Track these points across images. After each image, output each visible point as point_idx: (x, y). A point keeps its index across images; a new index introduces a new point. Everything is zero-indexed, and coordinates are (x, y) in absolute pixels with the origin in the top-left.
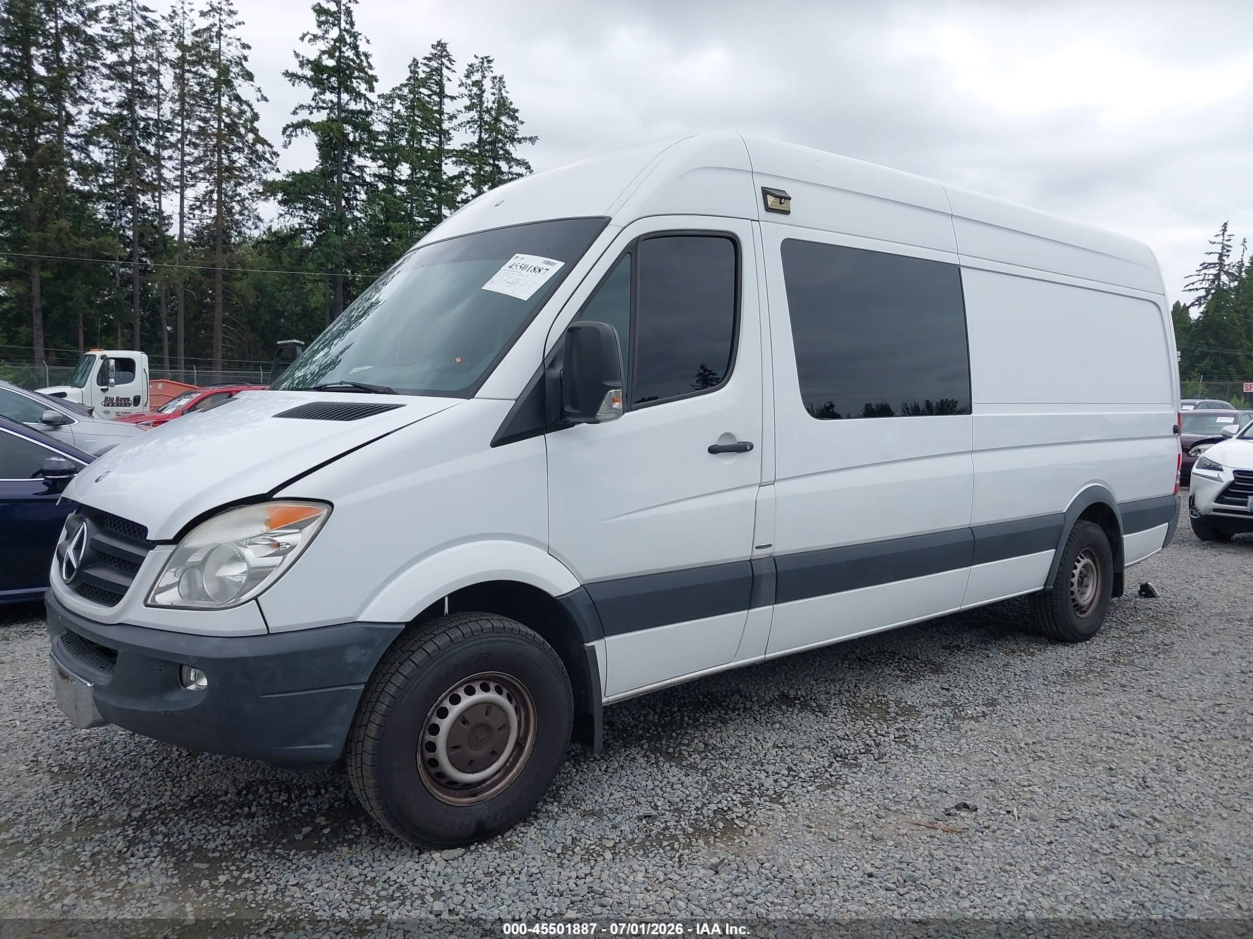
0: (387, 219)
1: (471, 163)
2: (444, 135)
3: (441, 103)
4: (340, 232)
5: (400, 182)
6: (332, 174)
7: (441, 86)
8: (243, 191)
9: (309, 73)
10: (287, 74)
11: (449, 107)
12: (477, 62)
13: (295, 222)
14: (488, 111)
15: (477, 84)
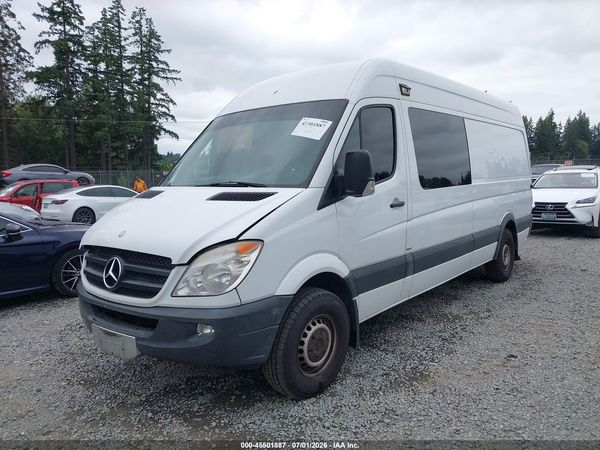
0: (95, 91)
1: (137, 63)
2: (122, 48)
3: (119, 32)
4: (70, 98)
5: (101, 72)
6: (64, 68)
7: (119, 23)
8: (15, 77)
9: (47, 15)
10: (34, 15)
11: (124, 34)
12: (137, 11)
13: (44, 93)
14: (145, 36)
15: (137, 22)
